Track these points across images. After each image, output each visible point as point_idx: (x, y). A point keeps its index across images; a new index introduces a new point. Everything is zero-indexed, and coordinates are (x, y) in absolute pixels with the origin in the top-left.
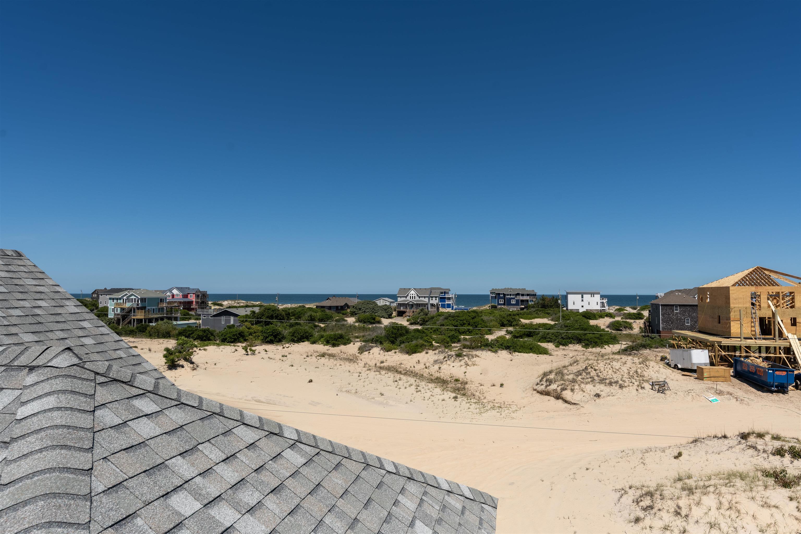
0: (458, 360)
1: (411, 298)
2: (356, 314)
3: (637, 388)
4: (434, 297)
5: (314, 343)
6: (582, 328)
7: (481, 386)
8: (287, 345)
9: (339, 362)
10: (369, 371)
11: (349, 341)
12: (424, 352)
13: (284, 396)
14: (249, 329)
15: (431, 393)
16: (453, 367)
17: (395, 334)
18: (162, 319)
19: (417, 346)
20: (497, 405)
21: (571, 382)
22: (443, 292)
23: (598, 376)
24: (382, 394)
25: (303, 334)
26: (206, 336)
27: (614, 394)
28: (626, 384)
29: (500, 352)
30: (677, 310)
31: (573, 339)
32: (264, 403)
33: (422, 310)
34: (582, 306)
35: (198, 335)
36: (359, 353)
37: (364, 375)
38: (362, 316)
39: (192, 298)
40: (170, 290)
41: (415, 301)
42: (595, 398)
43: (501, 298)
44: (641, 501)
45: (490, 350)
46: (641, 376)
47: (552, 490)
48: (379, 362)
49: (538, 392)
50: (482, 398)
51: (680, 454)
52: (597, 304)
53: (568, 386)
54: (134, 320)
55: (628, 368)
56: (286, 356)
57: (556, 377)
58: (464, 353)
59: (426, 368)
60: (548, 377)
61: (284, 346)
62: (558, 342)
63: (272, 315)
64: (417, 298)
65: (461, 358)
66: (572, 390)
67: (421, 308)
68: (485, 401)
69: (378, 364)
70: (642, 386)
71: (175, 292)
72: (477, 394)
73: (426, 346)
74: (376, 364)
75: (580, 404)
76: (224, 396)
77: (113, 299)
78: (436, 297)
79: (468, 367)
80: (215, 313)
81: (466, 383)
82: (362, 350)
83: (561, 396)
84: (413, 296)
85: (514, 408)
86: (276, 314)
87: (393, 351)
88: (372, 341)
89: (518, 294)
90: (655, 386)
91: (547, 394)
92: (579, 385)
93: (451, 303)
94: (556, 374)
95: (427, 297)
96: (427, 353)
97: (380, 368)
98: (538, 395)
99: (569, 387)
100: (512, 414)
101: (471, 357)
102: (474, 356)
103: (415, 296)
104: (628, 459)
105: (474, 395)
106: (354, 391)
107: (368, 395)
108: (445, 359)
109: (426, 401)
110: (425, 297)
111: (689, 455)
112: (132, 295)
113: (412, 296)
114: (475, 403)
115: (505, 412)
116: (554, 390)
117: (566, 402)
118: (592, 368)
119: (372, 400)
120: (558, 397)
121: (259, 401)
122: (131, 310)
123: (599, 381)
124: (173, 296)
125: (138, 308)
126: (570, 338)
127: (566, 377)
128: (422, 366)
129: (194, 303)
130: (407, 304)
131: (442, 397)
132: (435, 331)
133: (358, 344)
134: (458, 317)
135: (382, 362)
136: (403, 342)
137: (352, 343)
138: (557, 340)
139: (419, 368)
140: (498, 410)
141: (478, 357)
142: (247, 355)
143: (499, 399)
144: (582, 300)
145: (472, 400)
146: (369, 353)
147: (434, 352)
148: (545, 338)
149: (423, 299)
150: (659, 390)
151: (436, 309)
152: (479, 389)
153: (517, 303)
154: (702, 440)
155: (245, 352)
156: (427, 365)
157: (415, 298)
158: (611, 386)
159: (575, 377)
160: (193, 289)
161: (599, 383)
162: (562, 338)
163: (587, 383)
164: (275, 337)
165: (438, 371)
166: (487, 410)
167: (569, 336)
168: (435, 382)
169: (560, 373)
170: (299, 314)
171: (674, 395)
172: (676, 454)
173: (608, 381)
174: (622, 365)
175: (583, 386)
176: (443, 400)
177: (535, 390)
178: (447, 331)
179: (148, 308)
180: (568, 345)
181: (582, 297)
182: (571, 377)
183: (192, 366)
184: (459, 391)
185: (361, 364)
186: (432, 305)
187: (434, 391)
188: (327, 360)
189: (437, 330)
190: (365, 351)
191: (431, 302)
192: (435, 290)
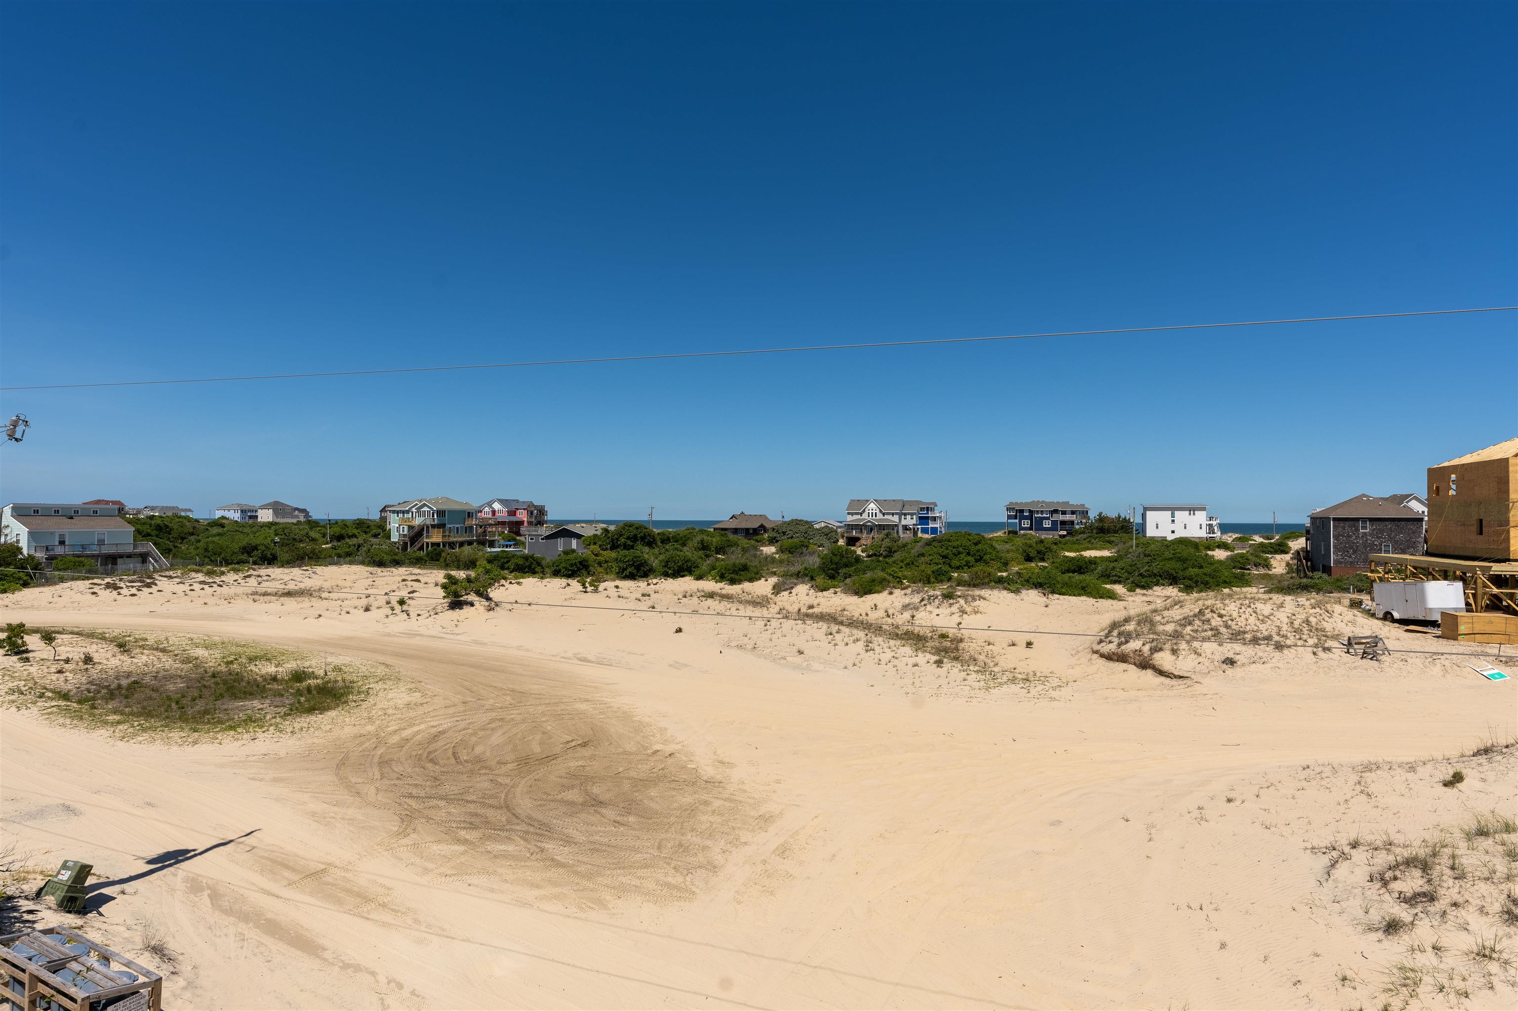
0: (946, 604)
1: (868, 516)
2: (777, 541)
3: (1315, 650)
4: (909, 514)
5: (699, 578)
6: (1179, 558)
7: (989, 645)
8: (655, 581)
9: (736, 605)
10: (785, 620)
11: (758, 576)
12: (887, 592)
13: (629, 653)
14: (596, 555)
15: (893, 654)
16: (938, 615)
17: (836, 564)
18: (470, 543)
19: (873, 581)
20: (1020, 676)
21: (1170, 636)
22: (924, 508)
23: (1227, 627)
24: (801, 652)
25: (683, 564)
26: (529, 567)
27: (1266, 660)
28: (1288, 642)
29: (1024, 592)
30: (1364, 528)
31: (1161, 576)
32: (592, 662)
33: (887, 535)
34: (1173, 532)
35: (517, 565)
36: (773, 594)
37: (774, 623)
38: (787, 542)
39: (522, 516)
40: (490, 504)
41: (876, 520)
42: (1224, 666)
43: (1026, 518)
44: (1395, 878)
45: (1005, 589)
46: (1317, 629)
47: (1150, 840)
48: (806, 607)
49: (1102, 656)
50: (992, 664)
51: (1457, 778)
52: (1201, 528)
53: (1165, 644)
54: (427, 544)
55: (1290, 615)
56: (649, 596)
57: (1139, 628)
58: (959, 593)
59: (888, 616)
60: (1122, 628)
61: (650, 581)
62: (1133, 582)
63: (635, 535)
64: (880, 516)
65: (951, 601)
66: (1174, 652)
67: (886, 531)
68: (996, 669)
69: (804, 610)
70: (1326, 645)
71: (497, 506)
72: (982, 658)
73: (889, 582)
74: (799, 610)
75: (1193, 677)
76: (527, 650)
77: (398, 512)
78: (912, 514)
79: (965, 616)
80: (548, 534)
81: (961, 640)
82: (777, 589)
83: (1151, 662)
84: (872, 513)
85: (1055, 682)
86: (642, 534)
87: (832, 590)
88: (798, 575)
89: (1056, 511)
90: (1356, 646)
91: (1122, 658)
92: (1188, 642)
93: (938, 526)
94: (1139, 623)
95: (897, 514)
96: (891, 593)
97: (804, 616)
98: (1103, 661)
99: (1168, 646)
100: (1051, 691)
101: (970, 599)
102: (977, 598)
103: (876, 513)
104: (1324, 783)
105: (975, 660)
106: (750, 647)
107: (774, 653)
108: (923, 603)
109: (883, 666)
110: (893, 514)
111: (1483, 780)
112: (424, 505)
113: (870, 511)
114: (977, 672)
115: (1036, 689)
116: (1136, 651)
117: (1161, 673)
118: (1212, 611)
119: (782, 661)
120: (1145, 664)
121: (585, 660)
122: (423, 529)
123: (1230, 636)
124: (494, 512)
125: (433, 526)
126: (1155, 575)
127: (1160, 628)
128: (881, 613)
129: (526, 524)
130: (863, 525)
131: (912, 661)
132: (908, 564)
133: (773, 580)
134: (949, 541)
135: (811, 607)
136: (850, 576)
137: (763, 579)
138: (1131, 579)
139: (874, 617)
140: (1022, 685)
141: (984, 599)
142: (585, 592)
143: (1023, 668)
144: (1173, 521)
145: (971, 668)
146: (791, 593)
147: (903, 592)
148: (1108, 576)
149: (890, 517)
150: (1364, 653)
151: (912, 535)
152: (985, 650)
153: (1054, 528)
154: (1504, 750)
155: (581, 588)
156: (890, 612)
157: (876, 516)
158: (1257, 646)
159: (1179, 629)
160: (524, 502)
161: (1231, 639)
162: (1141, 575)
163: (1204, 640)
164: (638, 568)
165: (909, 622)
166: (1001, 684)
167: (1155, 571)
168: (903, 639)
169: (1146, 621)
170: (683, 539)
171: (1401, 663)
172: (1449, 777)
173: (1248, 636)
174: (1275, 609)
175: (1196, 644)
176: (916, 665)
177: (1096, 652)
178: (930, 564)
179: (448, 526)
180: (1151, 588)
181: (1173, 516)
182: (1170, 628)
183: (487, 604)
184: (947, 652)
185: (774, 609)
186: (906, 528)
187: (899, 651)
188: (717, 602)
189: (913, 563)
190: (784, 591)
191: (904, 522)
192: (911, 503)
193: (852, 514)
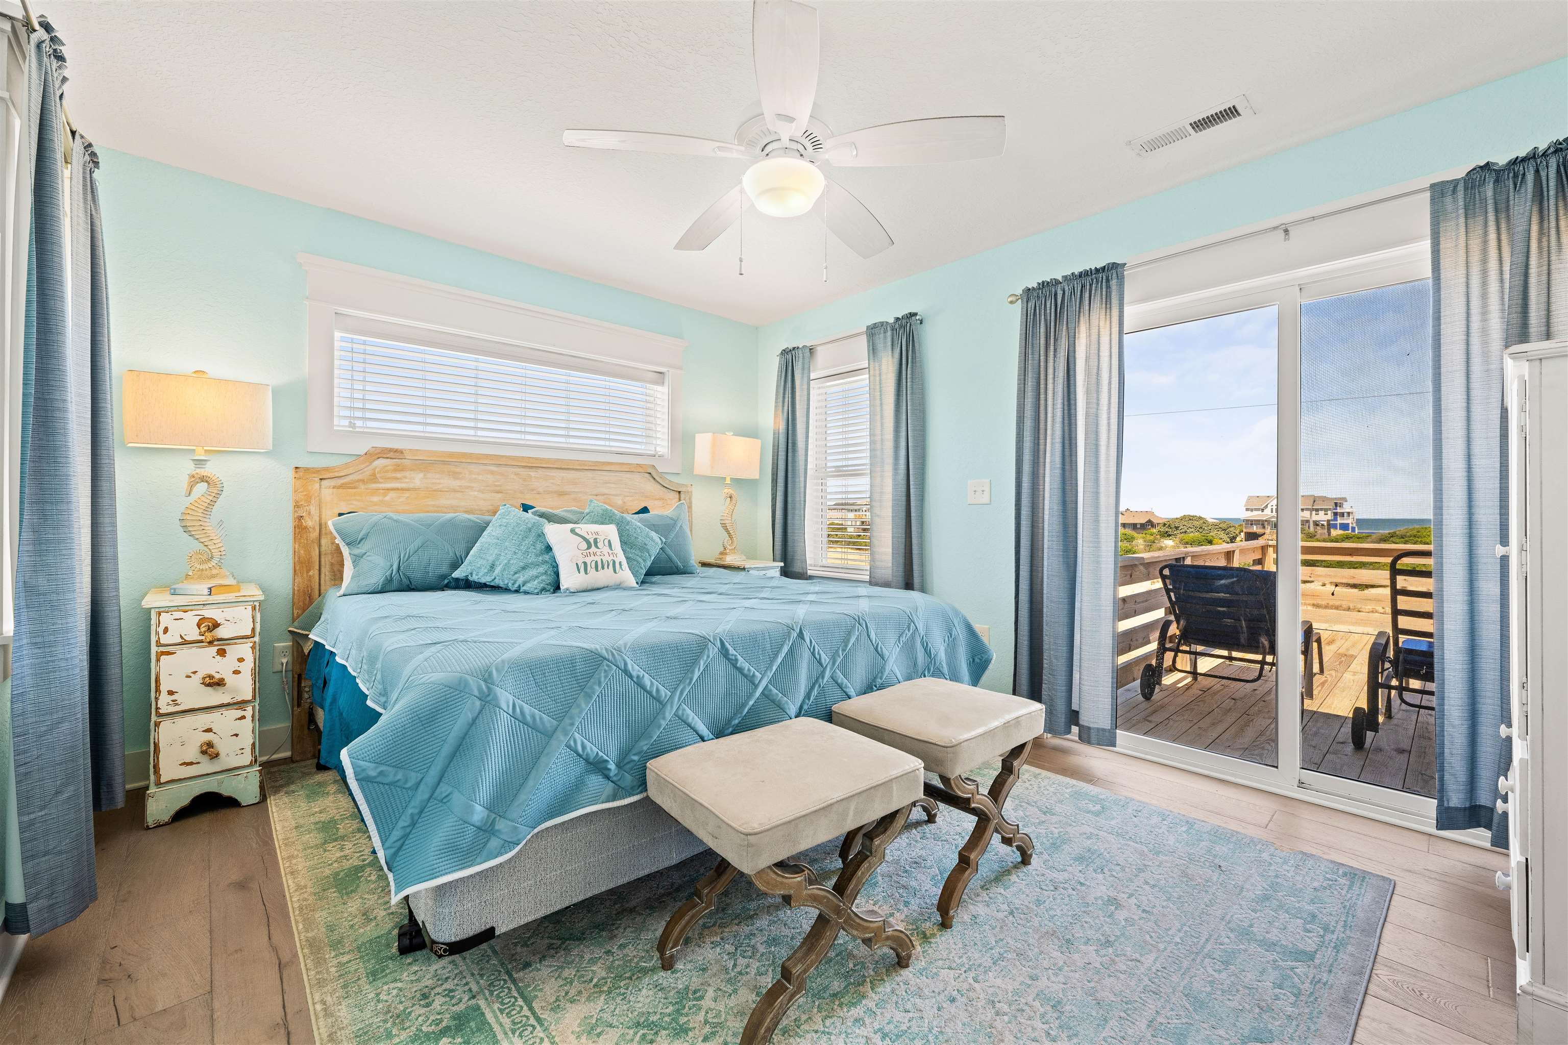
2: (1171, 535)
22: (1336, 504)
93: (1349, 522)
95: (1307, 509)
110: (1302, 510)
151: (1325, 531)
191: (1315, 518)
192: (1324, 499)
193: (1252, 510)
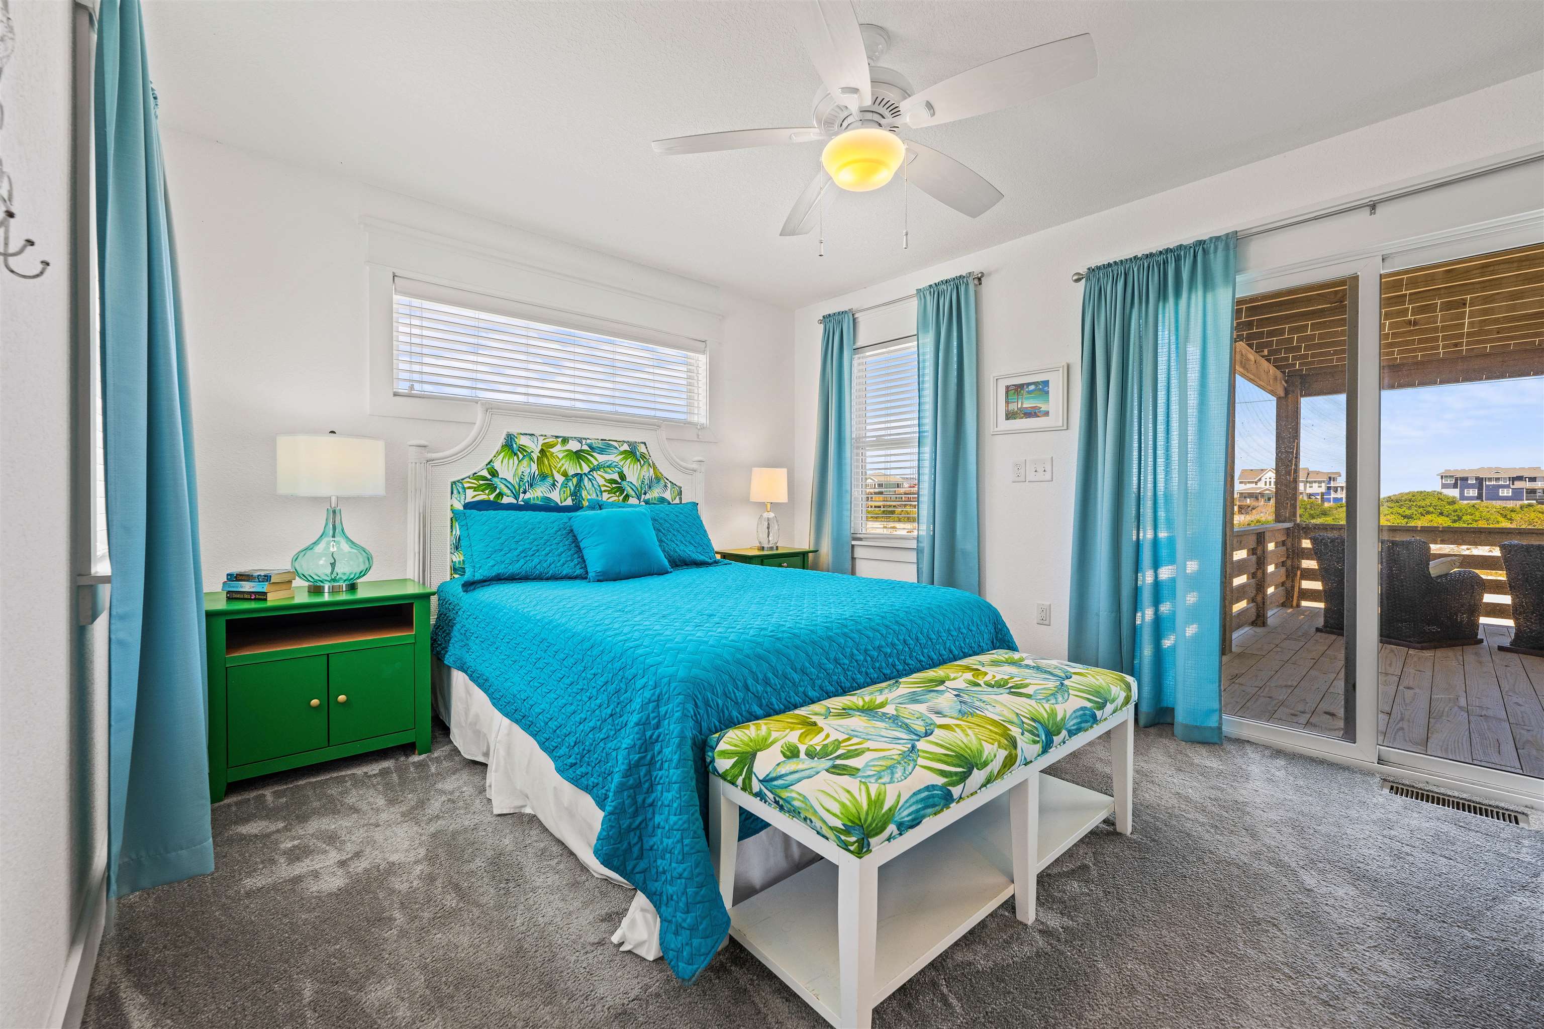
1: (1266, 485)
4: (1316, 482)
43: (1471, 486)
78: (1320, 482)
84: (1270, 482)
89: (1520, 478)
103: (1274, 482)
113: (1268, 480)
130: (1262, 492)
153: (1517, 495)
